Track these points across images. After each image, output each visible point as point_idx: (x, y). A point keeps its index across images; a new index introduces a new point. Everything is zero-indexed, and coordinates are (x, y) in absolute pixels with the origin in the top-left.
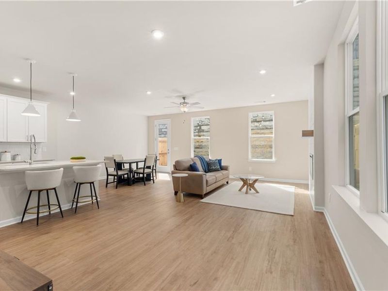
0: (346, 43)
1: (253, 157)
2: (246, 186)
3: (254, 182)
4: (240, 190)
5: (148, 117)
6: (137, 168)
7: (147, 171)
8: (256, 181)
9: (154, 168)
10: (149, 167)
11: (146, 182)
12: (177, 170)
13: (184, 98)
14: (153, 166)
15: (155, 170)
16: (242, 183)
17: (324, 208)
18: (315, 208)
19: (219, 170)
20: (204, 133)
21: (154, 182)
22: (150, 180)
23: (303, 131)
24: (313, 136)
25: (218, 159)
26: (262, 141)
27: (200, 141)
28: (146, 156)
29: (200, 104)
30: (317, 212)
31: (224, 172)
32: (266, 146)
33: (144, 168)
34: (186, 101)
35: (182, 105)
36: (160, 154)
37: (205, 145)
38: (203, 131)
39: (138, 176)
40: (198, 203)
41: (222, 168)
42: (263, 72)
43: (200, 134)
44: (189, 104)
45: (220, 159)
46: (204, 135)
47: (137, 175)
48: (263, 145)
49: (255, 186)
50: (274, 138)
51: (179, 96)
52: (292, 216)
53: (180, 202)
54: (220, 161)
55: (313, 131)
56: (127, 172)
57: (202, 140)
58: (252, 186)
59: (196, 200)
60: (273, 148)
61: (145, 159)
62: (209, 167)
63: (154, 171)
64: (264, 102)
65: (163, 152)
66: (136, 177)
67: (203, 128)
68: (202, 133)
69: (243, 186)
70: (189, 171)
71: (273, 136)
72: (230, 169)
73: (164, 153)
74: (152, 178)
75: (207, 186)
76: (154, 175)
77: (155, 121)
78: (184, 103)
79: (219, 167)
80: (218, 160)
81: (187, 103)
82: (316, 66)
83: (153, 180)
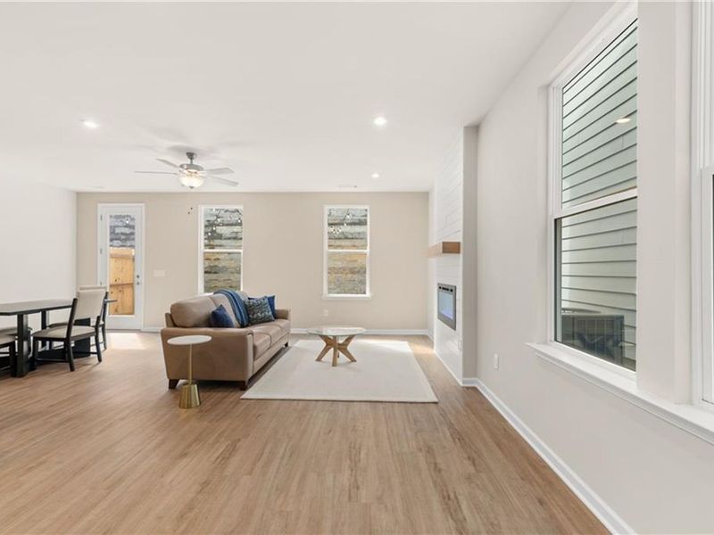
0: (552, 86)
1: (330, 290)
2: (332, 349)
3: (347, 340)
4: (319, 359)
5: (79, 195)
6: (44, 326)
7: (78, 331)
8: (350, 338)
9: (101, 322)
10: (86, 322)
11: (75, 361)
12: (175, 326)
13: (191, 155)
14: (99, 318)
15: (103, 326)
16: (323, 344)
17: (477, 379)
18: (464, 382)
19: (270, 321)
20: (223, 242)
21: (100, 360)
22: (89, 353)
23: (444, 243)
24: (459, 252)
25: (268, 296)
26: (338, 260)
27: (213, 258)
28: (78, 294)
29: (233, 172)
30: (468, 388)
31: (281, 323)
32: (344, 269)
33: (70, 325)
34: (195, 162)
35: (185, 171)
36: (111, 286)
37: (224, 267)
38: (220, 237)
39: (47, 348)
40: (238, 403)
41: (278, 316)
42: (380, 121)
43: (212, 243)
44: (202, 169)
45: (272, 295)
46: (220, 246)
47: (44, 345)
48: (340, 268)
49: (349, 348)
50: (368, 254)
51: (177, 150)
52: (436, 403)
53: (189, 407)
54: (271, 300)
55: (459, 243)
56: (9, 340)
57: (217, 256)
58: (343, 348)
59: (233, 396)
60: (368, 272)
61: (75, 300)
62: (248, 315)
63: (100, 329)
64: (356, 187)
65: (120, 282)
66: (40, 349)
67: (220, 230)
68: (217, 242)
69: (326, 350)
70: (210, 326)
71: (368, 251)
72: (292, 315)
73: (123, 285)
74: (93, 349)
75: (254, 359)
76: (101, 339)
77: (99, 205)
78: (190, 166)
79: (270, 313)
80: (269, 299)
81: (198, 168)
82: (466, 128)
83: (98, 353)
